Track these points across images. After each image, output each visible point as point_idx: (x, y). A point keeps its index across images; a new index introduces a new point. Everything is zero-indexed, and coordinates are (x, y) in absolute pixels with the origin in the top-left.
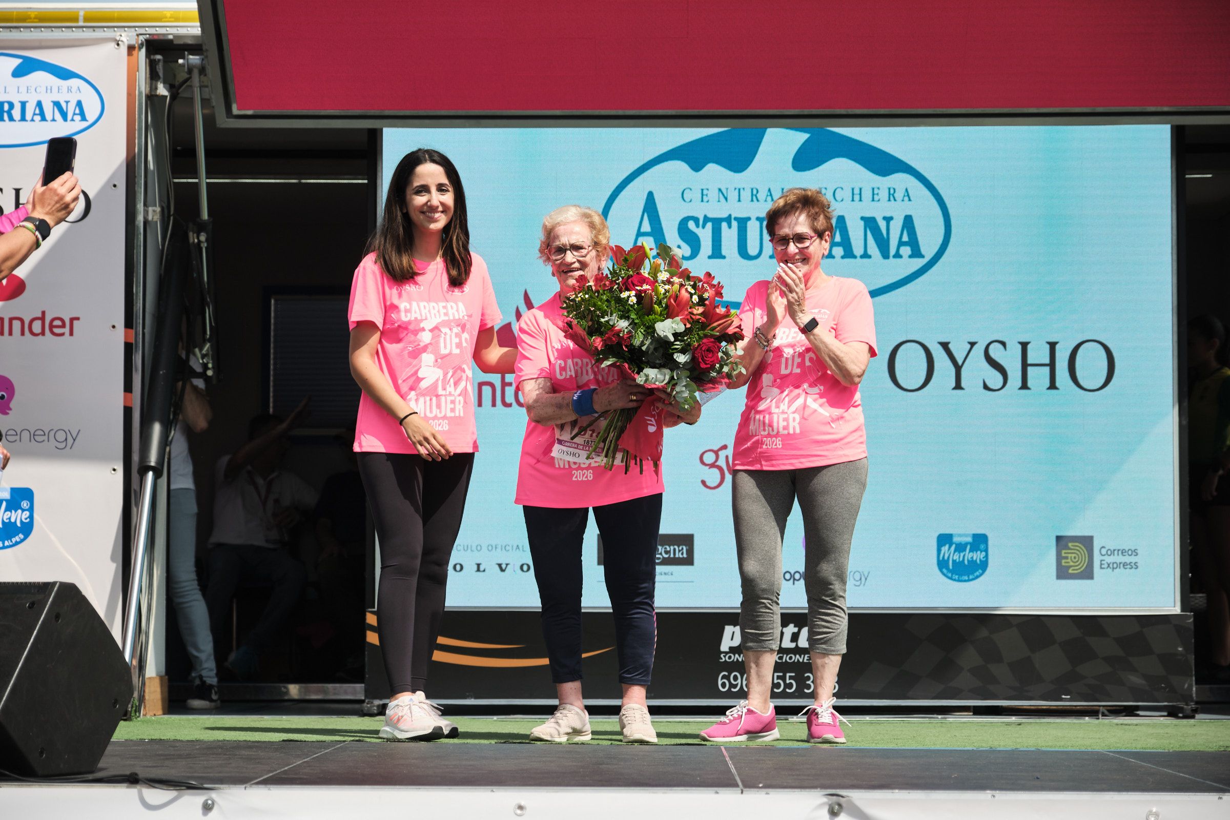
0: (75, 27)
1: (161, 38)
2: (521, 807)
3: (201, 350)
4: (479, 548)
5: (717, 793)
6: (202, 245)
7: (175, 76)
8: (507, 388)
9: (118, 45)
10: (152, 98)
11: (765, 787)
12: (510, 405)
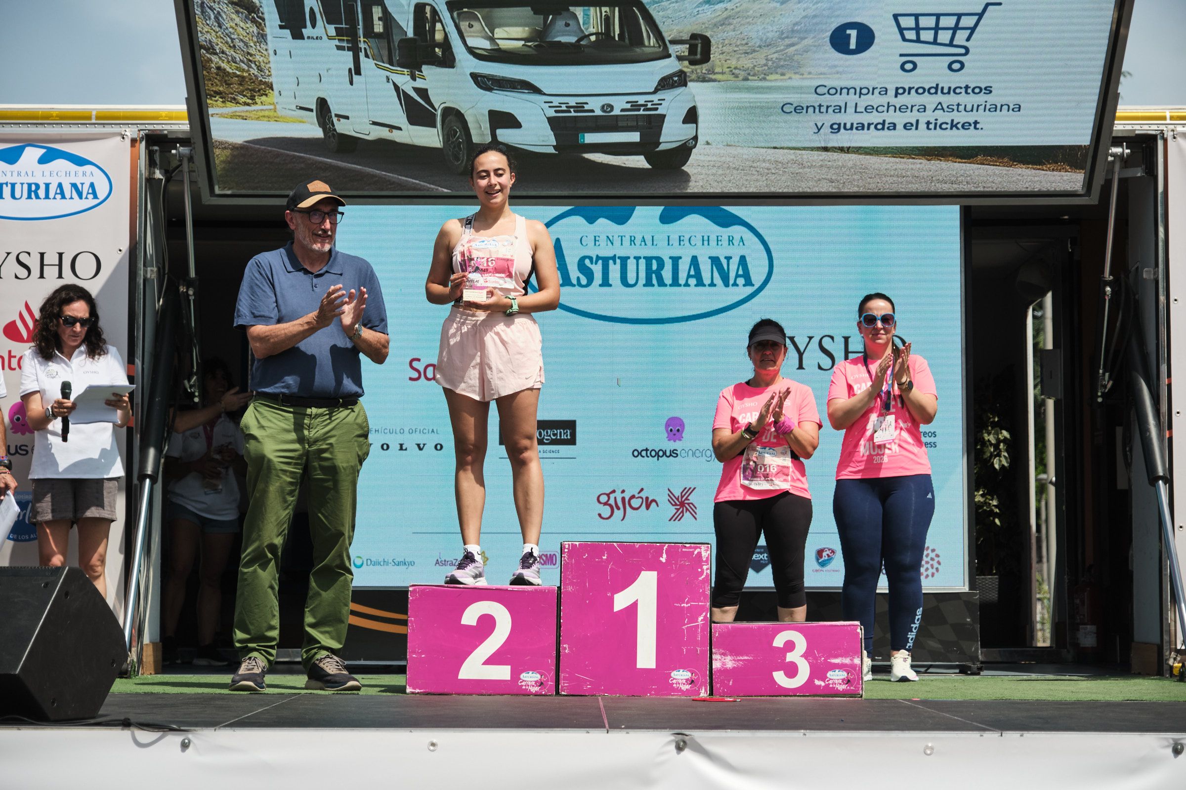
0: (89, 124)
1: (159, 132)
2: (433, 744)
3: (189, 381)
5: (588, 732)
6: (190, 298)
7: (169, 162)
9: (123, 138)
10: (150, 180)
11: (627, 727)
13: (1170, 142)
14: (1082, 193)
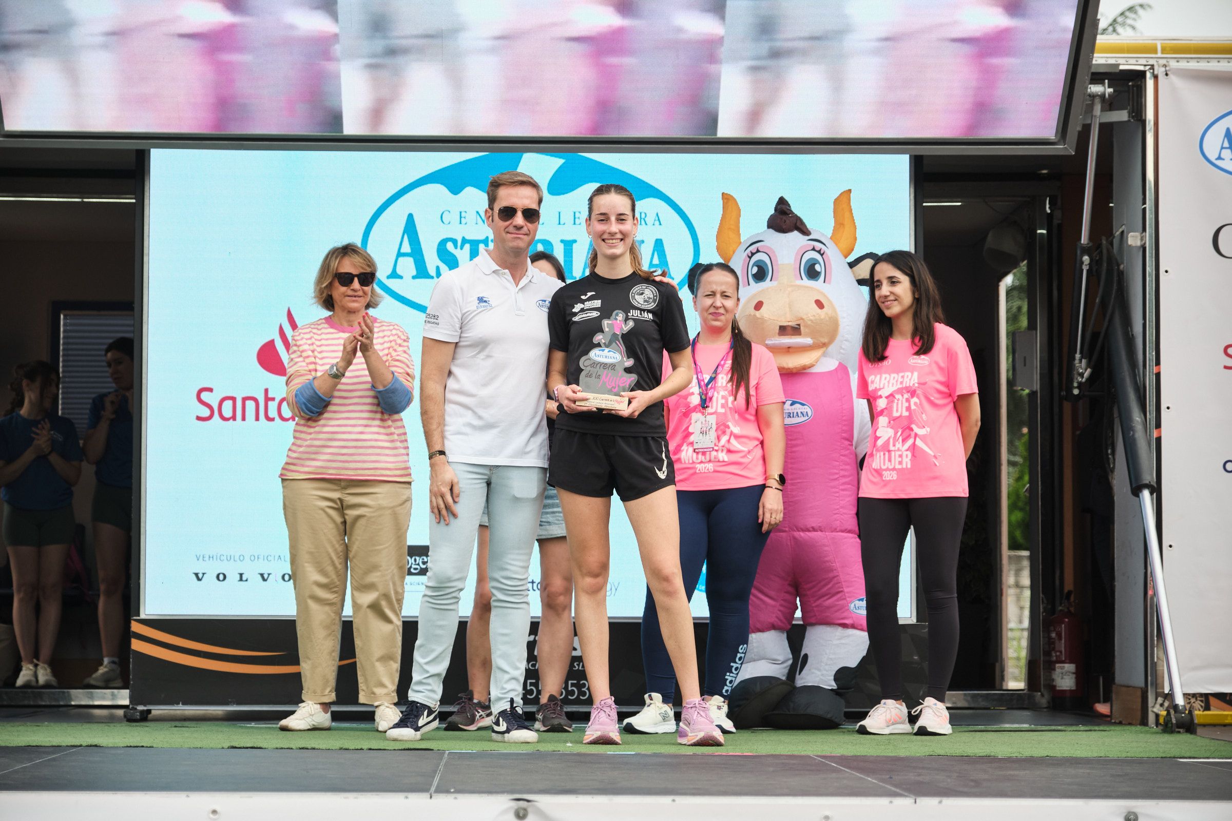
2: (214, 812)
4: (242, 558)
5: (407, 797)
8: (270, 403)
11: (455, 792)
12: (273, 420)
13: (1161, 78)
14: (1056, 141)
